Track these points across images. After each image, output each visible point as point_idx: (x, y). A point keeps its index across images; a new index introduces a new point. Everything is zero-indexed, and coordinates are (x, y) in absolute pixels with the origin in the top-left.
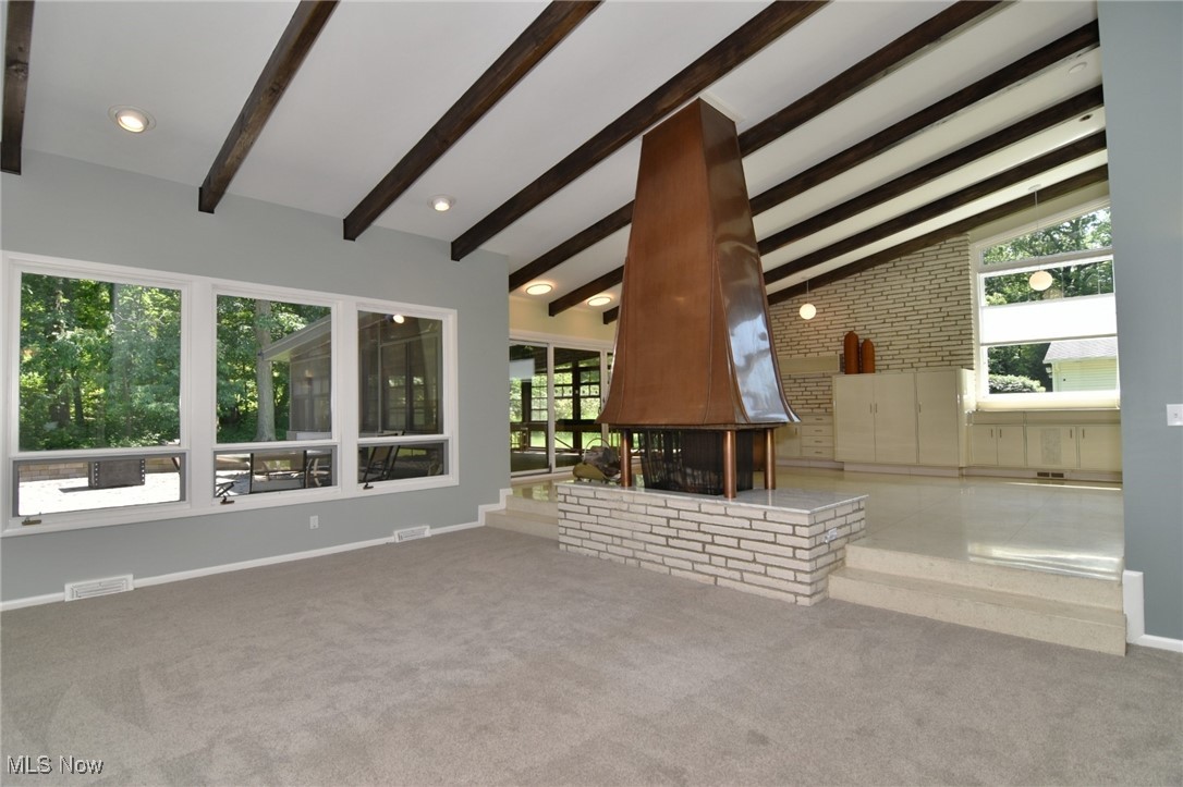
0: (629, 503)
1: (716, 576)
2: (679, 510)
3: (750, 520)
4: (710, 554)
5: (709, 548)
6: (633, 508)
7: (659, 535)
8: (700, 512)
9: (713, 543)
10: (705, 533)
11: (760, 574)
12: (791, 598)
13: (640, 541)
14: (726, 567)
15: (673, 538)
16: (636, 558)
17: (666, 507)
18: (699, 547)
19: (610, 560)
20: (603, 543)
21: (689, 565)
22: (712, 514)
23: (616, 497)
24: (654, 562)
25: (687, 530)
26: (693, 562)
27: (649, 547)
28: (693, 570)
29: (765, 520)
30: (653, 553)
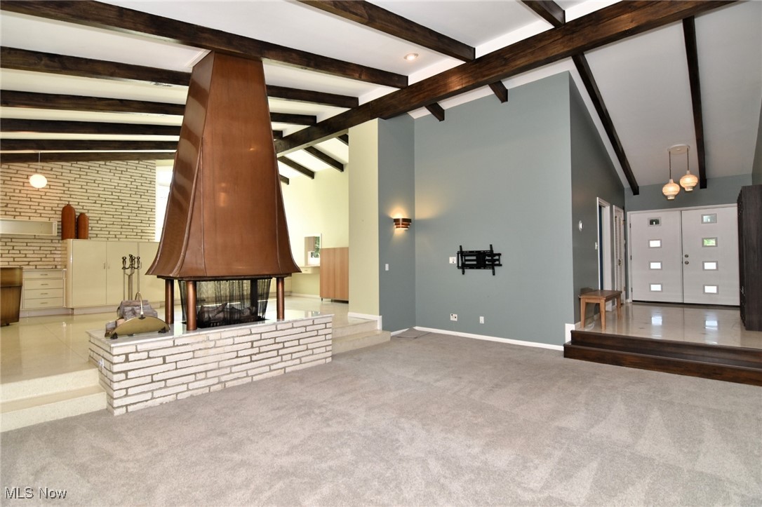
0: (215, 341)
1: (285, 368)
2: (261, 333)
3: (306, 327)
4: (281, 355)
5: (281, 352)
6: (219, 343)
7: (244, 356)
8: (277, 330)
9: (284, 348)
10: (278, 343)
11: (310, 355)
12: (324, 361)
13: (226, 367)
14: (292, 359)
15: (255, 354)
16: (222, 382)
17: (251, 334)
18: (275, 353)
19: (192, 396)
20: (183, 384)
21: (267, 368)
22: (284, 330)
23: (200, 339)
24: (238, 378)
25: (266, 345)
26: (269, 365)
27: (234, 369)
28: (271, 370)
29: (313, 324)
30: (238, 372)
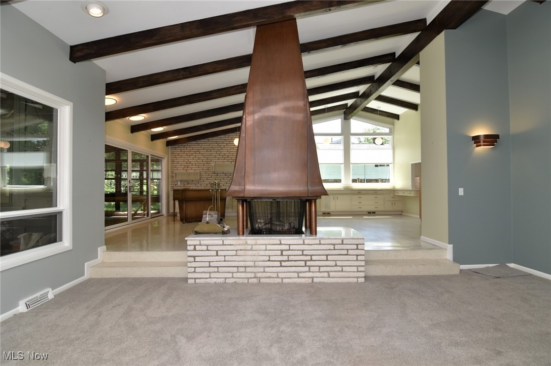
0: (252, 245)
1: (313, 278)
2: (290, 245)
3: (334, 245)
4: (309, 266)
5: (308, 263)
6: (255, 247)
7: (275, 261)
8: (304, 244)
9: (311, 260)
10: (306, 255)
11: (339, 271)
12: (355, 280)
13: (261, 267)
14: (319, 272)
15: (285, 261)
16: (257, 278)
17: (281, 244)
18: (303, 263)
19: (235, 282)
20: (229, 272)
21: (296, 275)
22: (312, 245)
23: (241, 242)
24: (270, 277)
25: (295, 255)
26: (298, 273)
27: (267, 269)
28: (299, 277)
29: (342, 244)
30: (270, 272)
